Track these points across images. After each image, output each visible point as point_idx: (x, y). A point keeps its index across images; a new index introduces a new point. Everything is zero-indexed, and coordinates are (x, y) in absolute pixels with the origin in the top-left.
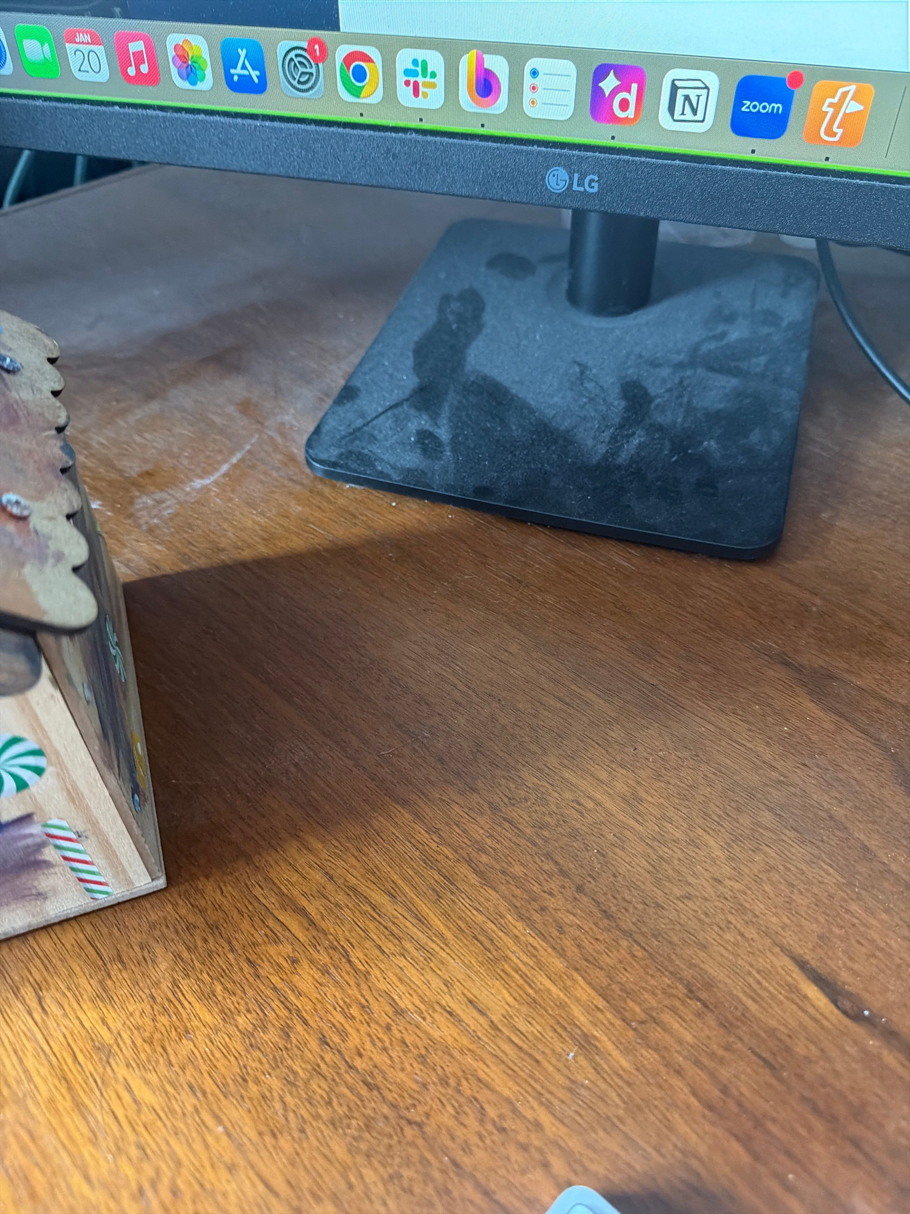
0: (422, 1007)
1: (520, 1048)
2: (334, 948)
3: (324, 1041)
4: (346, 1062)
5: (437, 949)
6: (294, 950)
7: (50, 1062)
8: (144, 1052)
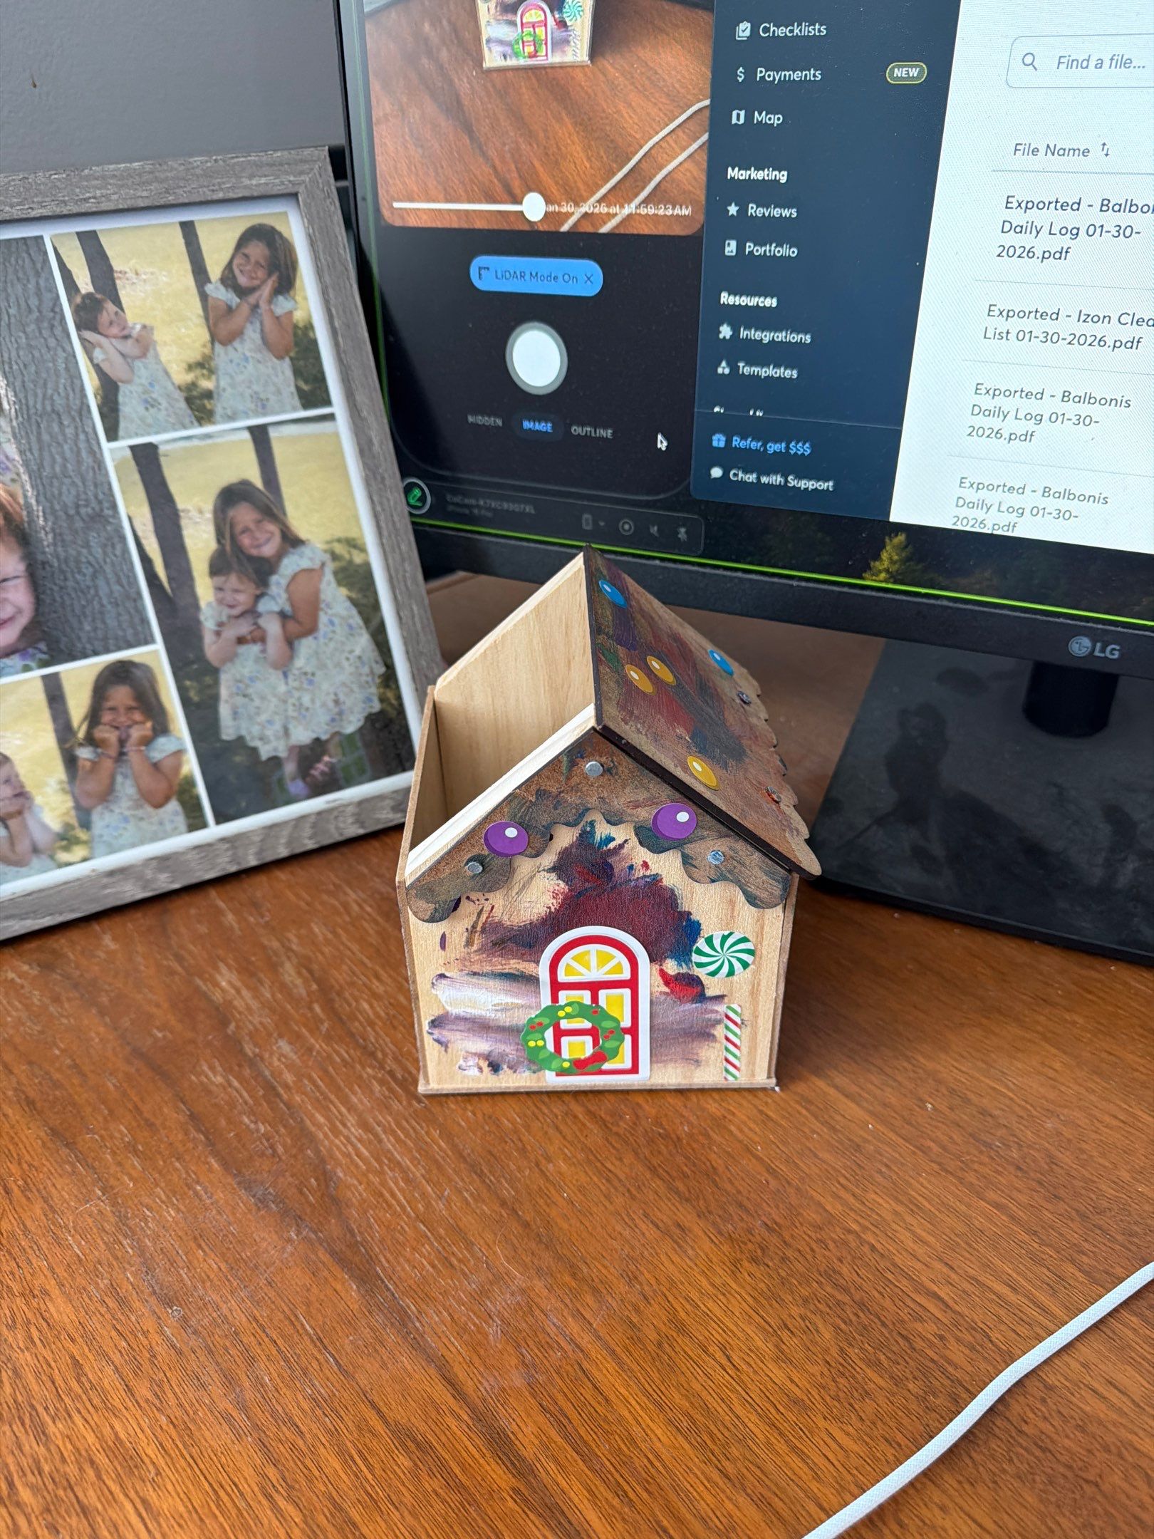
2: (974, 1329)
6: (939, 1328)
7: (756, 1411)
8: (836, 1407)
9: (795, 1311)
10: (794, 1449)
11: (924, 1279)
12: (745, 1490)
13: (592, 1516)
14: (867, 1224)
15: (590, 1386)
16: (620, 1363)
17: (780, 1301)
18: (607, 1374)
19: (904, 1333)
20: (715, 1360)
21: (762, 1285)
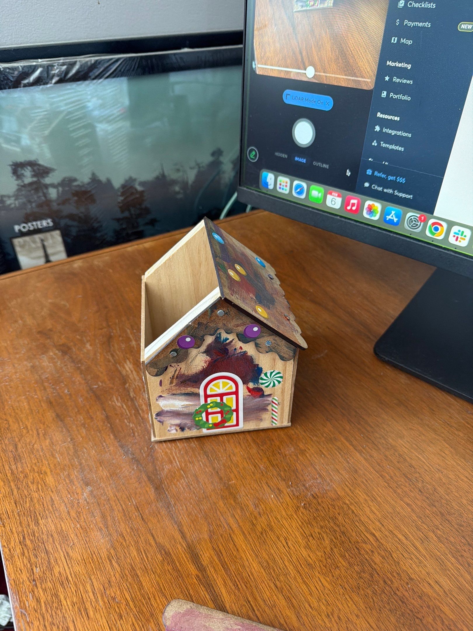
1: (455, 603)
2: (387, 551)
5: (423, 560)
6: (372, 547)
7: (293, 565)
8: (324, 570)
9: (317, 530)
10: (304, 582)
11: (371, 527)
12: (282, 593)
13: (223, 591)
14: (353, 502)
15: (232, 543)
16: (245, 537)
17: (312, 525)
18: (240, 540)
19: (358, 547)
20: (282, 543)
21: (306, 518)
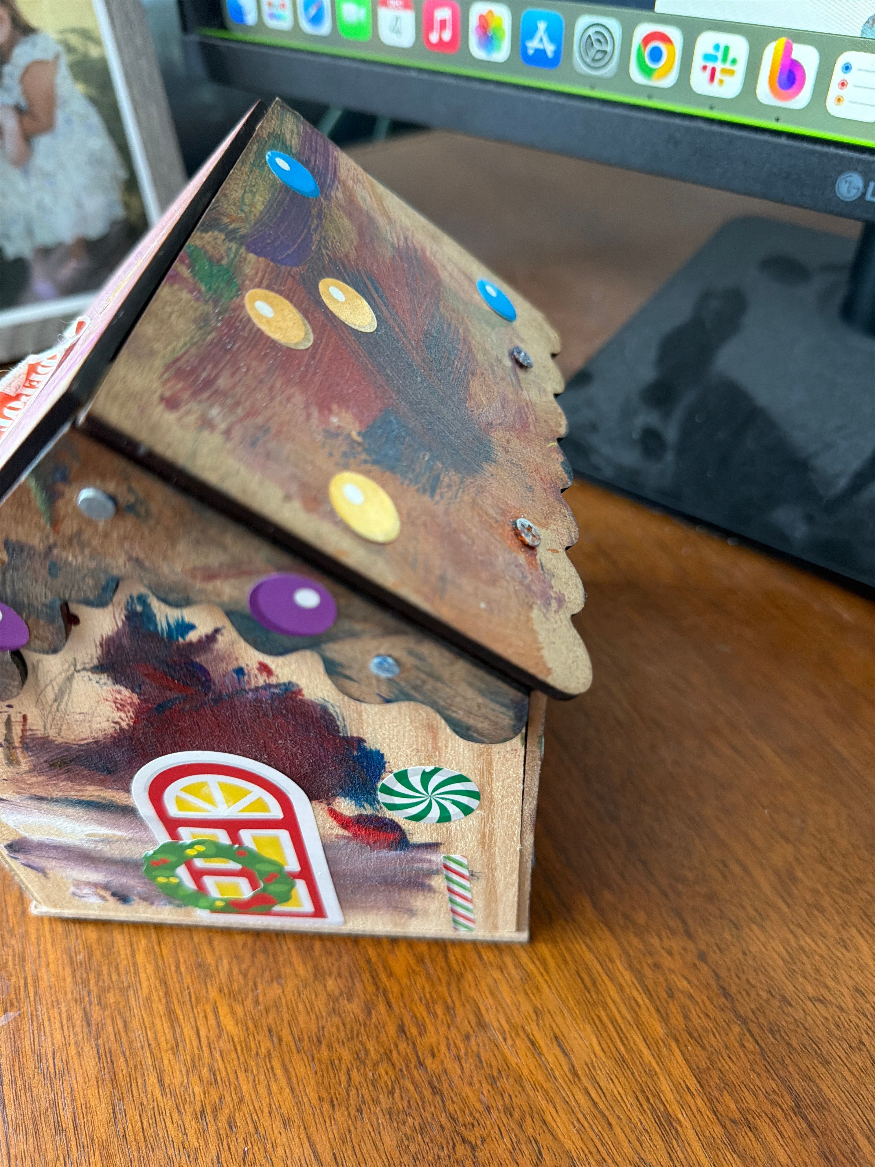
0: (506, 1027)
3: (401, 1029)
4: (418, 1057)
